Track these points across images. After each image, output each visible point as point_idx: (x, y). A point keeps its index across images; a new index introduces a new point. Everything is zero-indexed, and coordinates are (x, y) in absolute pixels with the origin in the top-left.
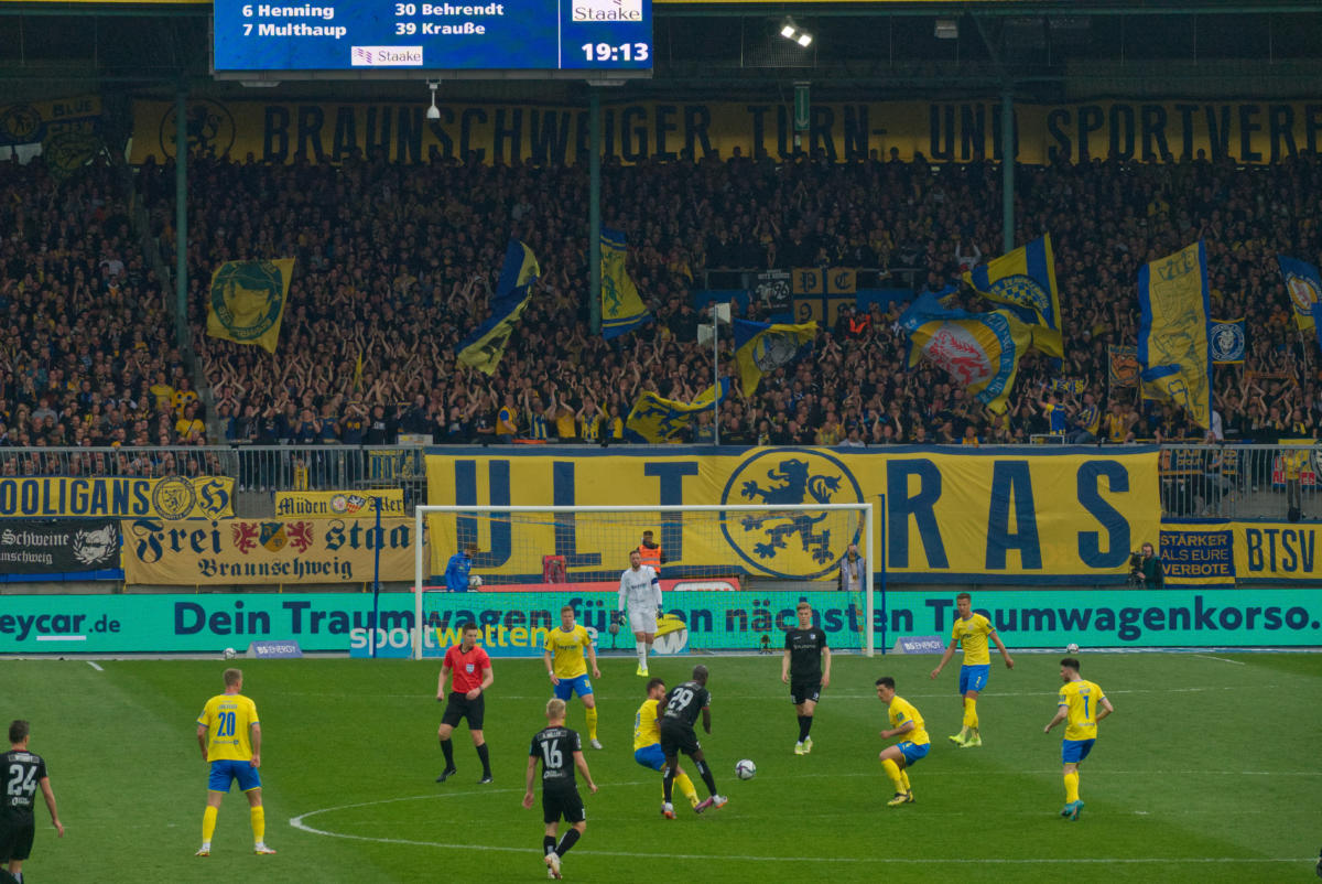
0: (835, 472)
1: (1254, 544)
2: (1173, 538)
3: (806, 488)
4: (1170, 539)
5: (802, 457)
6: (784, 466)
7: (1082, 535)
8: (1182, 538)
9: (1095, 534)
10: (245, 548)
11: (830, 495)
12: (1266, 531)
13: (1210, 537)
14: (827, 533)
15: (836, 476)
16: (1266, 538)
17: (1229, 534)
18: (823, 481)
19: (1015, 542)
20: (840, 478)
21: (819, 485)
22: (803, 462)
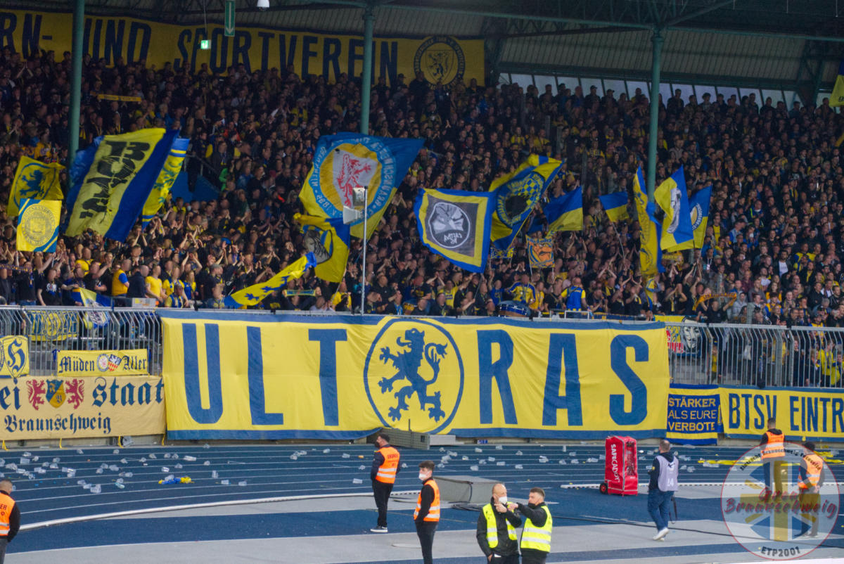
0: (443, 340)
1: (734, 405)
2: (678, 400)
3: (423, 354)
4: (676, 402)
5: (420, 327)
6: (408, 334)
7: (612, 397)
8: (684, 400)
9: (622, 397)
10: (36, 405)
11: (439, 360)
12: (743, 396)
13: (704, 400)
14: (438, 394)
15: (443, 344)
16: (742, 401)
17: (717, 397)
18: (435, 348)
19: (564, 402)
20: (446, 346)
21: (432, 350)
22: (421, 331)
